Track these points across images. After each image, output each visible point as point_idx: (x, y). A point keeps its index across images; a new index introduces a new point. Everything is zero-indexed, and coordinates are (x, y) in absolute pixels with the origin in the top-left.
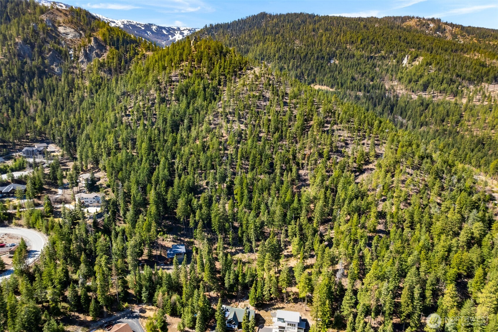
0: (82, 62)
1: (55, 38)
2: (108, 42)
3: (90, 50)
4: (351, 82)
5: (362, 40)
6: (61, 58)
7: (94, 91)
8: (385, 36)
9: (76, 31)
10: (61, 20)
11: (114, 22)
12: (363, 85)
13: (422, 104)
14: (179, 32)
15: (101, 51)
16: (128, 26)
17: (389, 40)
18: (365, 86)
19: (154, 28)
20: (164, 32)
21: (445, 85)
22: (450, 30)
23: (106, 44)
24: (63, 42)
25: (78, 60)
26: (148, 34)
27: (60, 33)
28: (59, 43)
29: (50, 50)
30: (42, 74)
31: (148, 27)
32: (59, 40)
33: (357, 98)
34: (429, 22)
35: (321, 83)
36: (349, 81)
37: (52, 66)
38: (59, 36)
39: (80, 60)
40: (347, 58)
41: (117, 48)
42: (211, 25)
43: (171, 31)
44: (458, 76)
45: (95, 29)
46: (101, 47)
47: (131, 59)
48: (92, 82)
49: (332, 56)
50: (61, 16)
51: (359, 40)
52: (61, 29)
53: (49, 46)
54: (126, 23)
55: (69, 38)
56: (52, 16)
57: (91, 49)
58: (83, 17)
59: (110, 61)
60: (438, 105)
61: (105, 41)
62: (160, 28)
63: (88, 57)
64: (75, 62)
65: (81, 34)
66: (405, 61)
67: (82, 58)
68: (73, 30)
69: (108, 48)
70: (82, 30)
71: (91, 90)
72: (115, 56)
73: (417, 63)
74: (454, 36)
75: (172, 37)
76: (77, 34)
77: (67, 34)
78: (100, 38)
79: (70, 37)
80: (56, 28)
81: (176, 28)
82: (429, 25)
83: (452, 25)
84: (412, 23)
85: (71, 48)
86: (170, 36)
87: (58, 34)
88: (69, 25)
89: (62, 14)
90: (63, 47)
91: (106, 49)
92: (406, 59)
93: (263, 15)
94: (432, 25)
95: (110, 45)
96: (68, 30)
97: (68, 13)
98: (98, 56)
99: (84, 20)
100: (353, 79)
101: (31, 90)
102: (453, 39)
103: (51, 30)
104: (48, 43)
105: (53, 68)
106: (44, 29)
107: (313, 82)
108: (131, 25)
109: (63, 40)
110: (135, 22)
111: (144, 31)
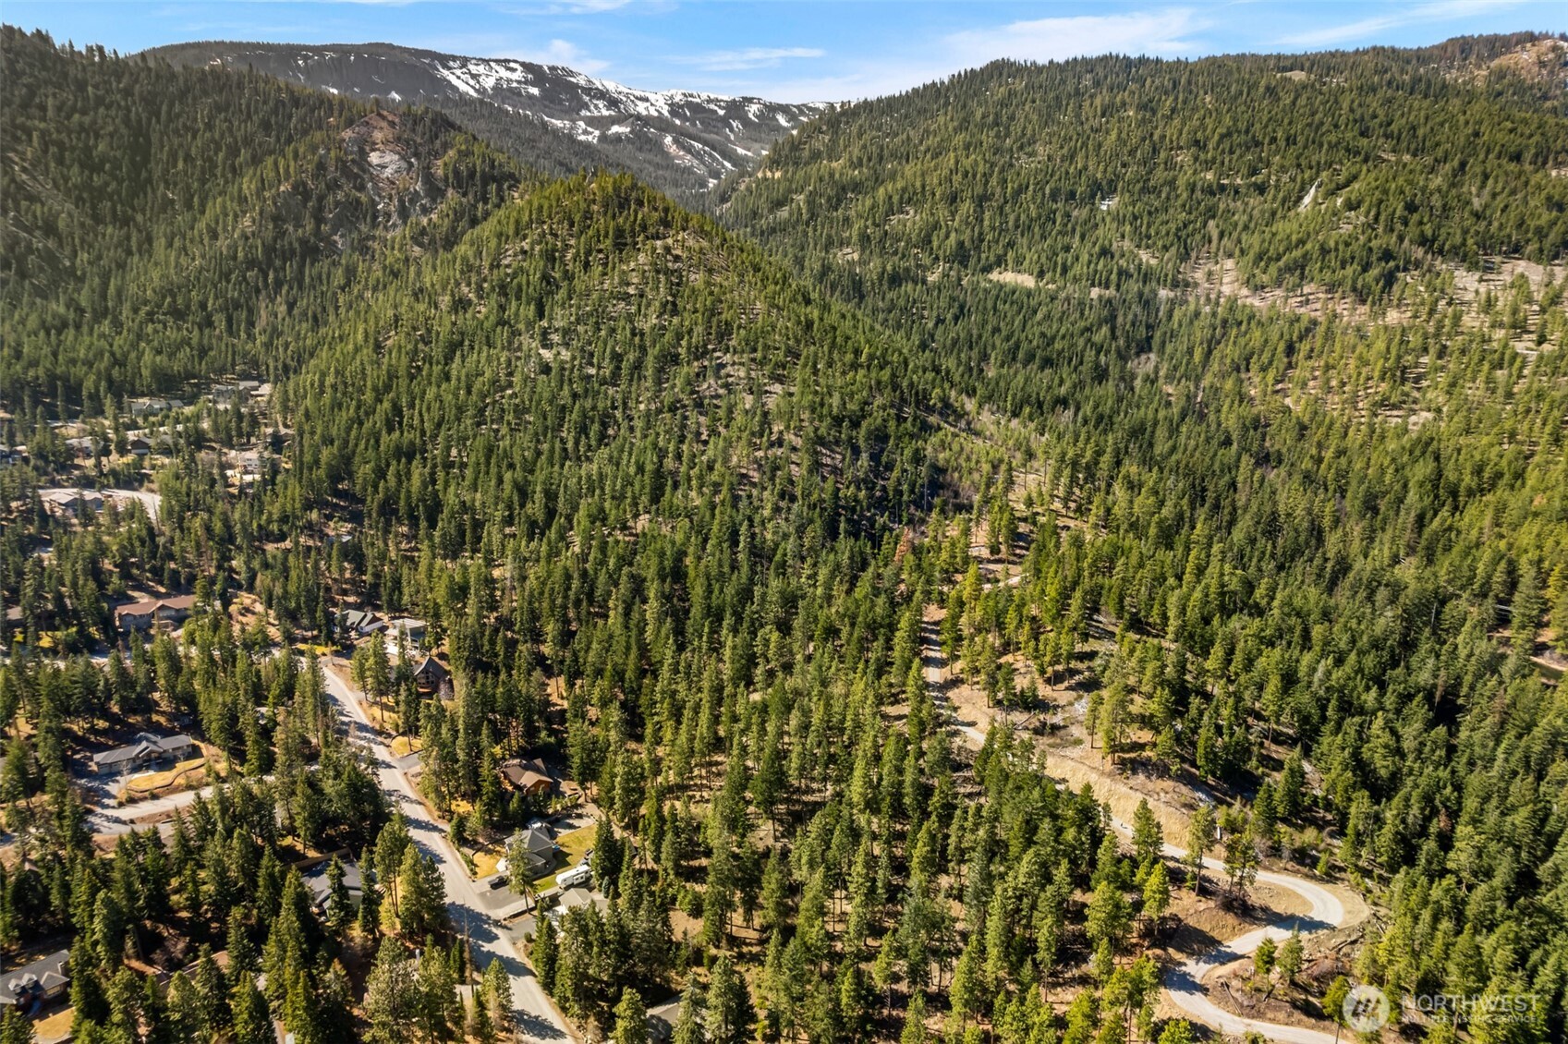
1: (357, 176)
2: (452, 181)
3: (411, 201)
9: (403, 158)
10: (378, 136)
11: (646, 100)
15: (434, 200)
16: (681, 107)
20: (782, 120)
23: (447, 186)
24: (370, 184)
26: (732, 130)
27: (369, 165)
28: (362, 188)
29: (337, 204)
30: (310, 251)
31: (736, 108)
32: (364, 180)
35: (1019, 264)
37: (333, 237)
38: (364, 171)
41: (464, 193)
42: (843, 104)
46: (435, 193)
48: (385, 268)
49: (1108, 188)
52: (374, 158)
53: (340, 196)
54: (677, 99)
55: (385, 175)
56: (363, 129)
57: (415, 197)
59: (441, 222)
61: (447, 179)
62: (769, 111)
63: (404, 213)
65: (411, 165)
67: (395, 217)
68: (397, 157)
69: (450, 192)
70: (416, 154)
76: (404, 165)
77: (384, 167)
78: (440, 171)
79: (388, 172)
80: (363, 154)
85: (382, 198)
87: (366, 168)
88: (391, 146)
89: (384, 124)
90: (367, 195)
91: (444, 197)
92: (1313, 191)
96: (390, 158)
98: (425, 211)
101: (279, 284)
103: (353, 161)
104: (339, 187)
105: (335, 241)
106: (338, 159)
108: (689, 105)
109: (372, 179)
110: (704, 96)
111: (725, 121)
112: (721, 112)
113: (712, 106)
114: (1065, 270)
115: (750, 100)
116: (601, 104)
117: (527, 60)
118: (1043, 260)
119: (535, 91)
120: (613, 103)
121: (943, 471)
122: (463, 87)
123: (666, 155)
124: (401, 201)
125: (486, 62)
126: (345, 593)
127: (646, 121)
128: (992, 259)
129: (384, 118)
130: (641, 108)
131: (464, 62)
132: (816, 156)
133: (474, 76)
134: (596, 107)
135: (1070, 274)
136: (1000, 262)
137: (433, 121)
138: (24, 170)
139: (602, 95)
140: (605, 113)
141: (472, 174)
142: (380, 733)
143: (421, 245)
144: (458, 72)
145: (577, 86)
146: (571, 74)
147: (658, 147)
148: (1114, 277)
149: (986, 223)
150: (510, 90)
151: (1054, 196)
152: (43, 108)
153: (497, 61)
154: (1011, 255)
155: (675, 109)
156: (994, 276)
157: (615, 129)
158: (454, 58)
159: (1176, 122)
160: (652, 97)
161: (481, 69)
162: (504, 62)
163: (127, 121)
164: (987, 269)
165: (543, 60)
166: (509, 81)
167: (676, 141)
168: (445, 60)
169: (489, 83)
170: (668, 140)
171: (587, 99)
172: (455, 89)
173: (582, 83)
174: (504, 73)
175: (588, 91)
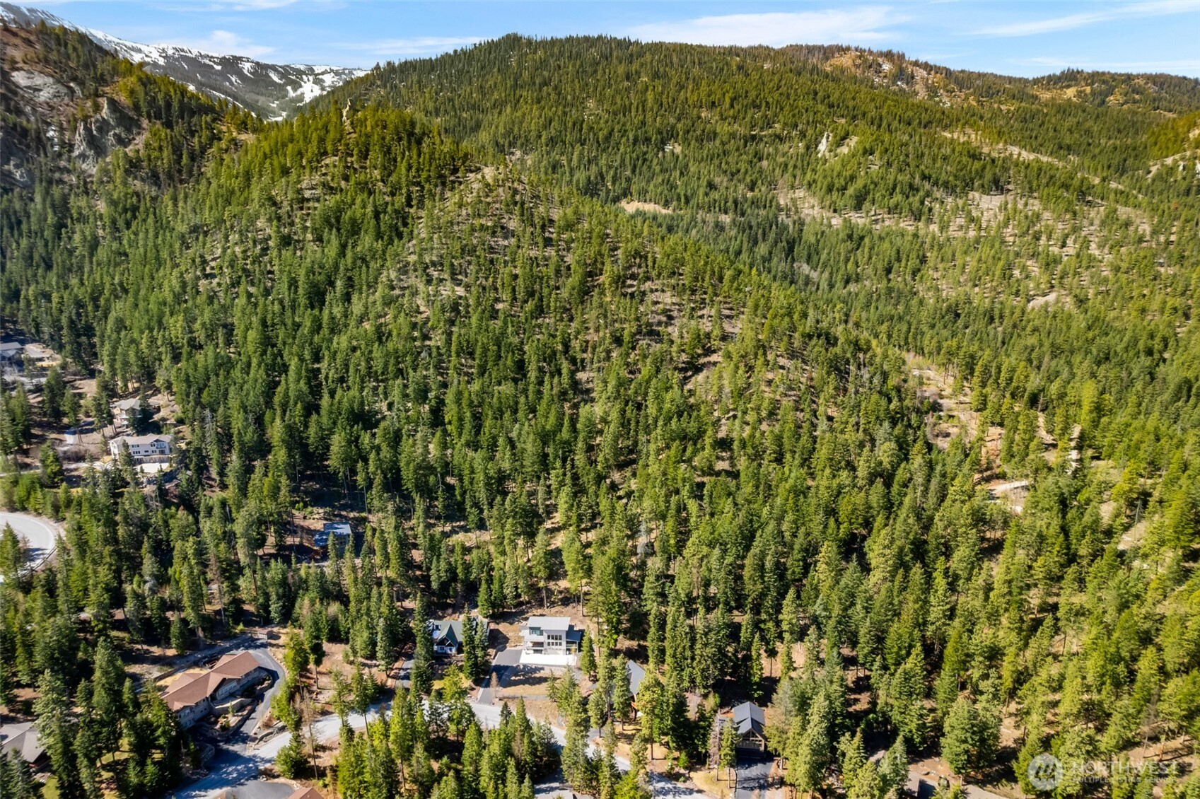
0: (83, 156)
1: (7, 98)
2: (144, 110)
3: (100, 129)
4: (707, 194)
5: (733, 100)
6: (28, 146)
7: (121, 223)
8: (783, 89)
10: (17, 54)
11: (140, 51)
12: (731, 200)
13: (850, 237)
14: (311, 78)
15: (129, 130)
16: (177, 60)
17: (792, 98)
18: (735, 202)
19: (247, 67)
20: (275, 78)
21: (898, 197)
22: (922, 78)
23: (140, 115)
24: (28, 109)
25: (71, 151)
26: (231, 83)
27: (18, 86)
31: (231, 64)
32: (17, 103)
33: (719, 227)
34: (880, 60)
35: (643, 196)
36: (701, 191)
37: (6, 167)
38: (15, 93)
39: (76, 153)
40: (700, 140)
41: (169, 125)
43: (292, 76)
44: (925, 177)
45: (108, 77)
46: (128, 121)
47: (203, 150)
49: (667, 136)
50: (15, 46)
51: (728, 100)
52: (19, 78)
54: (170, 52)
55: (42, 99)
57: (104, 126)
58: (75, 49)
59: (155, 154)
60: (881, 238)
61: (136, 107)
62: (261, 69)
64: (65, 157)
65: (72, 91)
66: (823, 146)
67: (80, 147)
68: (51, 80)
69: (145, 123)
70: (74, 79)
71: (114, 222)
72: (164, 144)
73: (844, 150)
74: (932, 91)
75: (295, 90)
76: (63, 90)
77: (37, 90)
78: (123, 99)
79: (44, 96)
80: (4, 73)
81: (302, 68)
82: (880, 66)
83: (927, 67)
84: (846, 61)
85: (49, 124)
86: (289, 88)
87: (13, 89)
88: (40, 67)
89: (18, 41)
90: (28, 121)
91: (139, 127)
92: (824, 141)
93: (513, 41)
94: (887, 67)
95: (149, 117)
96: (39, 80)
97: (32, 38)
98: (122, 142)
99: (78, 57)
100: (711, 186)
102: (931, 98)
105: (10, 171)
107: (625, 196)
108: (184, 58)
109: (27, 103)
110: (196, 52)
111: (222, 75)
112: (218, 68)
130: (138, 58)
156: (624, 205)
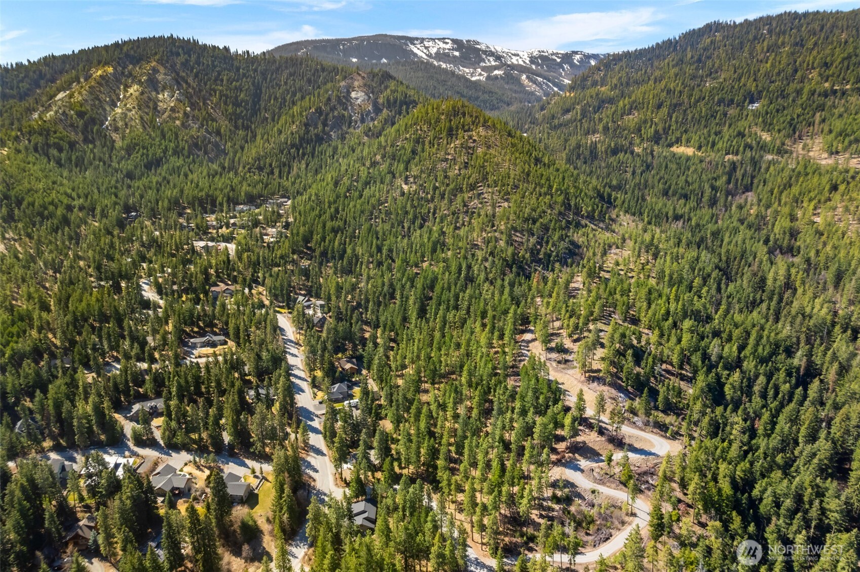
1: (344, 103)
3: (367, 115)
9: (367, 94)
10: (356, 84)
16: (537, 58)
19: (577, 58)
20: (593, 62)
23: (384, 107)
26: (564, 70)
27: (351, 98)
28: (346, 109)
29: (334, 117)
30: (320, 140)
31: (568, 57)
32: (347, 105)
37: (331, 133)
46: (378, 110)
50: (358, 80)
52: (353, 94)
53: (336, 113)
54: (535, 54)
55: (357, 103)
56: (350, 81)
57: (369, 113)
61: (383, 104)
65: (369, 97)
67: (359, 123)
68: (364, 94)
70: (373, 92)
76: (366, 97)
77: (357, 99)
79: (359, 101)
80: (349, 93)
87: (349, 99)
88: (362, 89)
89: (360, 78)
90: (348, 113)
91: (382, 113)
95: (387, 108)
96: (361, 94)
97: (365, 76)
98: (372, 119)
101: (304, 154)
103: (344, 96)
104: (336, 109)
105: (331, 135)
106: (337, 96)
108: (541, 57)
109: (351, 105)
110: (550, 52)
111: (560, 65)
112: (558, 60)
113: (554, 57)
114: (714, 144)
115: (576, 53)
116: (491, 59)
117: (455, 38)
118: (702, 139)
119: (457, 54)
120: (498, 58)
121: (579, 247)
122: (420, 53)
123: (521, 85)
124: (362, 115)
125: (433, 40)
126: (300, 289)
127: (513, 67)
128: (674, 139)
129: (359, 75)
130: (514, 60)
131: (422, 40)
132: (595, 84)
133: (427, 48)
134: (489, 60)
135: (716, 148)
136: (678, 141)
137: (382, 76)
138: (212, 108)
139: (492, 54)
140: (493, 63)
141: (395, 101)
142: (297, 344)
143: (367, 136)
144: (418, 46)
145: (479, 50)
146: (478, 43)
147: (517, 81)
148: (741, 149)
149: (673, 119)
150: (444, 54)
151: (720, 102)
152: (222, 80)
153: (439, 39)
154: (684, 137)
155: (533, 59)
156: (674, 149)
157: (496, 72)
158: (417, 39)
159: (815, 53)
160: (521, 54)
161: (431, 44)
162: (442, 40)
163: (253, 84)
164: (670, 145)
165: (464, 38)
166: (444, 49)
167: (528, 77)
168: (412, 40)
169: (433, 51)
170: (524, 77)
171: (484, 56)
172: (415, 55)
173: (484, 48)
174: (442, 45)
175: (485, 52)
